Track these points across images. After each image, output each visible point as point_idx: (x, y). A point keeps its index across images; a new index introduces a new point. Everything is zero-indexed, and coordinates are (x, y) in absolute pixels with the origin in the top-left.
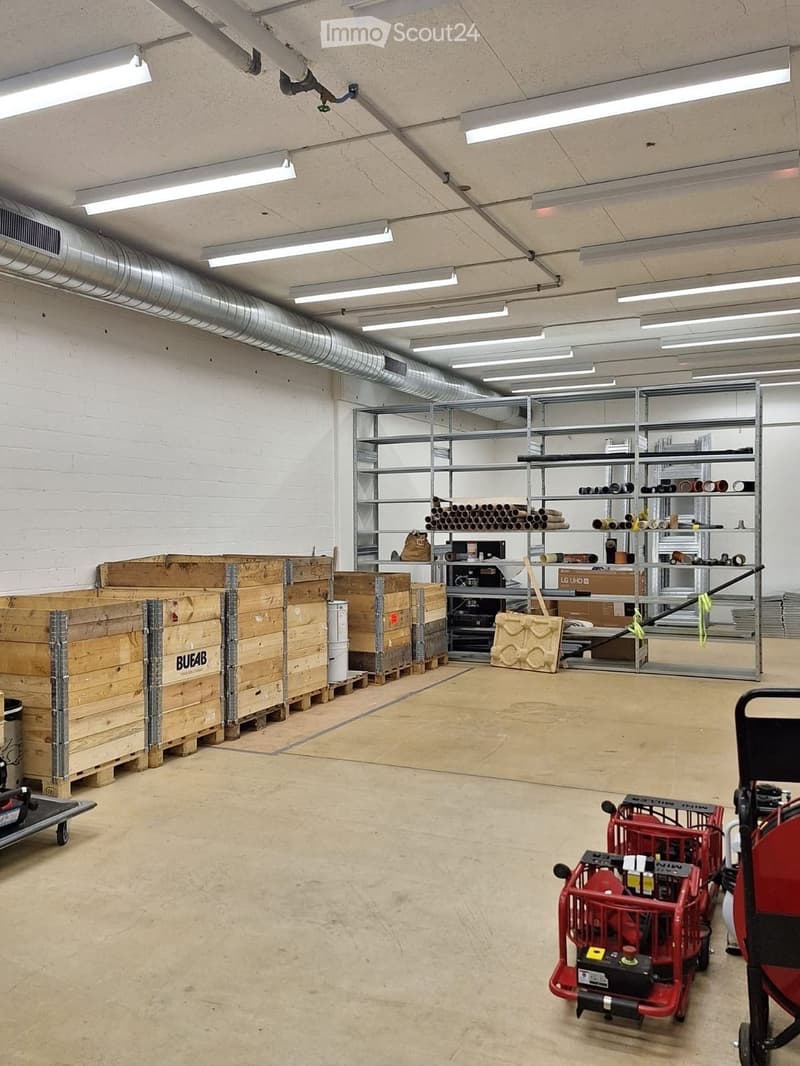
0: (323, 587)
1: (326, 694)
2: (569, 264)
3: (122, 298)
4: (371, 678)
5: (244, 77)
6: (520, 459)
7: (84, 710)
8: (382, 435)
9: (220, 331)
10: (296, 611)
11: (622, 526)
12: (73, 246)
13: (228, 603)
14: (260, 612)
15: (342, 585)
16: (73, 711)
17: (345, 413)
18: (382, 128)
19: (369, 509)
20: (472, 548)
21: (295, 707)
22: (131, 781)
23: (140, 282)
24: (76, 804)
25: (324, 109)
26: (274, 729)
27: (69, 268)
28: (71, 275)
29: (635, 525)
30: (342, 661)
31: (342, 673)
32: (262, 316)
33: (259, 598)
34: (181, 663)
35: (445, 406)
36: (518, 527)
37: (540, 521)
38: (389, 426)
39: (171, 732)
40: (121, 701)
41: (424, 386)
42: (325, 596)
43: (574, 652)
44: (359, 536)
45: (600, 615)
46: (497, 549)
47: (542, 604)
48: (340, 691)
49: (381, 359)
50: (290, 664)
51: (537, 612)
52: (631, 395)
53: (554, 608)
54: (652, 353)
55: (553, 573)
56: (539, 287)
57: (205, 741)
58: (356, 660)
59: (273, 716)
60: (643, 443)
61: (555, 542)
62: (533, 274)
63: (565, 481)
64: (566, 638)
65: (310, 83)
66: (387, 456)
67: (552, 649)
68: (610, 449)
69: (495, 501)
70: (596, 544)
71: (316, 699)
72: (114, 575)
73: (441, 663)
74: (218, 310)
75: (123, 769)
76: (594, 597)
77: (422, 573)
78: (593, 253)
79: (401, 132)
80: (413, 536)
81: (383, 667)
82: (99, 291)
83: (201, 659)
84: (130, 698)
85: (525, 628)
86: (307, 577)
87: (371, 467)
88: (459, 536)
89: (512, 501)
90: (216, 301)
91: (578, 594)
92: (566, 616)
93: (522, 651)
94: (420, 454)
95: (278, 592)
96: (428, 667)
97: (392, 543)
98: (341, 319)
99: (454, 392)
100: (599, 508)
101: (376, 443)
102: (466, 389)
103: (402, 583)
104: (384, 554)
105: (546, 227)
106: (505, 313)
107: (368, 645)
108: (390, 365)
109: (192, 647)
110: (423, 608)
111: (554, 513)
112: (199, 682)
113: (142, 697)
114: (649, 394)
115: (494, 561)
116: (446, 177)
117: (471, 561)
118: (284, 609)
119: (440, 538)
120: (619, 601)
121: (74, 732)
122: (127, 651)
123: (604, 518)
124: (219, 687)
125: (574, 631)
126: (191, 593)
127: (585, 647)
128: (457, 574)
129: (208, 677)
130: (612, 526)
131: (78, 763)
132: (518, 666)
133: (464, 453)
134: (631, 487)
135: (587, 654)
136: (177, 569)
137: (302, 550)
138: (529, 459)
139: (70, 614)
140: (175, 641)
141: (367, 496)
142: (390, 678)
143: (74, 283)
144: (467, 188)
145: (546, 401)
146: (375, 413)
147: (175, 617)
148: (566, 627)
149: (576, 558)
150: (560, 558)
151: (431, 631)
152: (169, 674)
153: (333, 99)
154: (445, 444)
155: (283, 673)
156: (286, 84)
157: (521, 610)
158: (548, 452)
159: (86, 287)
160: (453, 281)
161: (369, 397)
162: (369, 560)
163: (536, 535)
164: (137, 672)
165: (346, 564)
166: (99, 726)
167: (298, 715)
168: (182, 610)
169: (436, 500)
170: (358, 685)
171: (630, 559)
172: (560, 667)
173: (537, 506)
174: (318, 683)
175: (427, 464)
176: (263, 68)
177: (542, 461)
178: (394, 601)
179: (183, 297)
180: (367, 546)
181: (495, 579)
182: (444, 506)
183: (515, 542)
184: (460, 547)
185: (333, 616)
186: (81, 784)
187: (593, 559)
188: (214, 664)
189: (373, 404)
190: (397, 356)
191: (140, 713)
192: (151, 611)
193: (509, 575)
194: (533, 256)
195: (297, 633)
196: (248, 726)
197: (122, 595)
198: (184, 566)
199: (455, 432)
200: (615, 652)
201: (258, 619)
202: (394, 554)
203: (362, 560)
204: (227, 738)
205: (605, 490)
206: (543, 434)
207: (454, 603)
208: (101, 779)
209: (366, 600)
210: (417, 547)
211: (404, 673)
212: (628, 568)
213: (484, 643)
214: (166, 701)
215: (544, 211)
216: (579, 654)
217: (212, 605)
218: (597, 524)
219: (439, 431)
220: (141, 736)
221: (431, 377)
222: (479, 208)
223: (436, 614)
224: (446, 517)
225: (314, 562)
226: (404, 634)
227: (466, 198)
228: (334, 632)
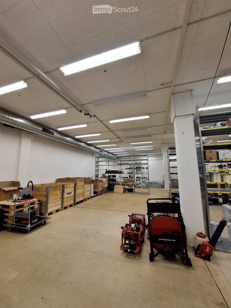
0: (90, 182)
1: (90, 198)
2: (123, 139)
3: (63, 141)
4: (97, 195)
5: (80, 113)
6: (118, 164)
7: (51, 202)
8: (99, 160)
9: (77, 146)
10: (86, 186)
11: (131, 173)
12: (56, 134)
13: (75, 185)
14: (80, 186)
15: (93, 181)
16: (49, 202)
17: (94, 157)
18: (98, 121)
19: (97, 171)
20: (111, 176)
21: (85, 200)
22: (58, 213)
23: (65, 139)
24: (48, 218)
25: (90, 117)
26: (82, 203)
27: (55, 137)
28: (55, 138)
29: (133, 173)
30: (93, 193)
31: (92, 194)
32: (82, 144)
33: (80, 184)
34: (67, 194)
35: (108, 157)
36: (118, 173)
37: (121, 173)
38: (100, 159)
39: (65, 205)
40: (57, 200)
41: (105, 154)
42: (90, 183)
43: (125, 191)
44: (96, 174)
45: (129, 185)
46: (115, 176)
47: (121, 184)
48: (92, 197)
49: (99, 150)
50: (85, 193)
51: (120, 185)
52: (132, 156)
53: (123, 185)
54: (134, 151)
55: (122, 180)
56: (120, 142)
57: (71, 206)
58: (95, 193)
59: (82, 201)
60: (134, 162)
61: (123, 175)
62: (119, 140)
63: (124, 167)
64: (124, 189)
65: (88, 114)
66: (100, 163)
67: (122, 190)
68: (129, 163)
69: (114, 170)
70: (128, 176)
71: (88, 199)
72: (59, 180)
73: (107, 193)
74: (76, 143)
75: (57, 211)
76: (128, 183)
77: (104, 180)
78: (126, 138)
79: (101, 121)
80: (103, 175)
81: (98, 194)
82: (59, 140)
83: (71, 193)
84: (59, 200)
85: (119, 187)
86: (87, 181)
87: (98, 165)
88: (109, 175)
89: (117, 170)
90: (76, 142)
91: (126, 183)
92: (124, 186)
93: (118, 191)
94: (104, 163)
95: (83, 183)
96: (105, 193)
97: (100, 175)
98: (93, 145)
99: (109, 155)
100: (128, 171)
101: (98, 162)
102: (111, 155)
103: (101, 181)
104: (99, 177)
105: (120, 134)
106: (115, 145)
107: (96, 190)
108: (100, 151)
109: (69, 191)
110: (104, 185)
111: (122, 171)
112: (70, 197)
113: (61, 199)
114: (134, 156)
115: (114, 178)
116: (107, 127)
117: (111, 178)
118: (84, 185)
119: (107, 175)
120: (131, 183)
121: (49, 205)
122: (59, 192)
123: (129, 172)
124: (73, 197)
125: (125, 188)
126: (70, 183)
127: (127, 190)
128: (109, 180)
129: (72, 196)
130: (130, 173)
131: (49, 210)
132: (118, 193)
133: (110, 163)
134: (132, 168)
135: (127, 191)
136: (68, 180)
137: (87, 177)
138: (119, 164)
139: (50, 187)
140: (67, 191)
141: (97, 169)
142: (100, 195)
143: (56, 139)
144: (110, 129)
145: (121, 156)
146: (98, 157)
147: (67, 187)
148: (124, 187)
149: (125, 178)
150: (123, 177)
151: (106, 188)
152: (65, 196)
153: (91, 116)
154: (108, 162)
155: (83, 195)
156: (85, 114)
157: (118, 185)
158: (121, 163)
159: (57, 140)
160: (108, 140)
161: (98, 155)
162: (97, 178)
163: (120, 174)
164: (61, 195)
165: (94, 178)
166: (54, 204)
167: (85, 201)
168: (68, 186)
169: (106, 170)
170: (95, 196)
171: (132, 178)
172: (123, 193)
173: (120, 171)
174: (89, 196)
175: (105, 165)
176: (82, 112)
177: (121, 164)
178: (100, 184)
179: (72, 142)
180: (97, 176)
181: (114, 180)
182: (107, 170)
183: (117, 175)
184: (110, 176)
185: (91, 187)
186: (51, 213)
187: (127, 178)
188: (73, 194)
189: (98, 156)
190: (101, 150)
191: (61, 202)
192: (63, 186)
193: (117, 180)
194: (119, 138)
195: (86, 189)
196: (78, 203)
197: (59, 184)
198: (69, 179)
199: (109, 160)
200: (131, 191)
201: (80, 187)
202: (101, 177)
203: (96, 178)
204: (74, 205)
205: (129, 168)
206: (121, 161)
207: (109, 184)
208: (53, 213)
209: (97, 184)
210: (104, 176)
211: (102, 194)
212: (132, 179)
213: (113, 189)
214: (65, 200)
215: (120, 132)
216: (126, 191)
217: (73, 185)
218: (128, 173)
219: (107, 160)
220: (61, 205)
221: (106, 153)
222: (112, 131)
223: (106, 186)
224: (108, 172)
225: (89, 178)
226: (102, 189)
227: (110, 130)
228: (91, 189)
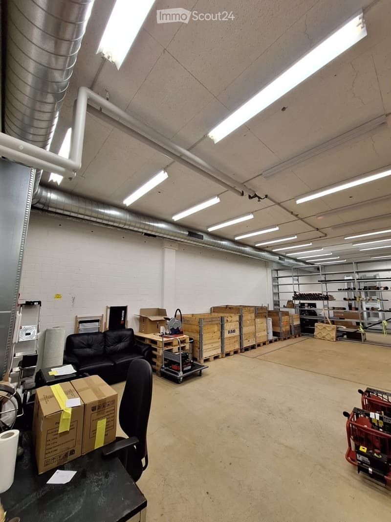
0: (265, 314)
1: (267, 342)
2: (329, 231)
3: (216, 248)
4: (279, 339)
5: (240, 197)
6: (319, 281)
7: (207, 342)
8: (279, 276)
9: (238, 253)
10: (258, 320)
11: (353, 300)
12: (206, 238)
13: (241, 318)
14: (249, 320)
15: (270, 314)
16: (204, 342)
17: (269, 271)
18: (274, 204)
19: (277, 294)
20: (306, 305)
21: (259, 345)
22: (217, 360)
23: (220, 244)
24: (204, 366)
25: (259, 201)
26: (253, 350)
27: (205, 242)
28: (206, 244)
29: (358, 299)
30: (271, 334)
31: (271, 337)
32: (247, 249)
33: (248, 317)
34: (229, 333)
35: (296, 268)
36: (320, 300)
37: (327, 298)
38: (281, 274)
39: (227, 349)
40: (215, 340)
41: (290, 263)
42: (266, 316)
43: (340, 336)
44: (274, 301)
45: (348, 325)
46: (314, 305)
47: (329, 321)
48: (271, 342)
49: (278, 257)
50: (257, 334)
51: (328, 323)
52: (352, 263)
53: (333, 323)
54: (357, 252)
55: (332, 313)
56: (320, 237)
57: (236, 352)
58: (275, 334)
59: (253, 347)
60: (357, 276)
61: (331, 304)
62: (319, 234)
63: (332, 289)
64: (338, 331)
65: (256, 196)
66: (281, 281)
67: (333, 334)
68: (346, 278)
69: (312, 293)
70: (345, 305)
71: (264, 344)
72: (215, 310)
73: (299, 336)
74: (237, 249)
75: (216, 358)
76: (346, 320)
77: (292, 311)
78: (335, 227)
79: (279, 204)
80: (289, 301)
81: (283, 336)
82: (211, 247)
83: (234, 331)
84: (217, 340)
85: (324, 328)
86: (261, 312)
87: (277, 284)
88: (302, 302)
89: (317, 292)
90: (237, 247)
91: (340, 319)
92: (337, 325)
93: (324, 334)
94: (289, 280)
95: (253, 315)
96: (295, 337)
97: (283, 303)
98: (267, 249)
99: (299, 265)
100: (345, 294)
101: (278, 278)
102: (301, 264)
103: (287, 314)
104: (281, 305)
105: (320, 221)
106: (311, 244)
107: (278, 330)
108: (280, 259)
109: (232, 328)
110: (293, 321)
111: (330, 296)
112: (234, 337)
113: (220, 340)
114: (357, 263)
115: (313, 309)
116: (292, 213)
117: (306, 308)
118: (255, 320)
119: (297, 302)
120: (354, 321)
121: (204, 347)
122: (216, 328)
123: (347, 297)
124: (239, 339)
125: (340, 329)
126: (232, 315)
127: (344, 334)
128: (302, 312)
129: (235, 336)
130: (350, 300)
131: (205, 355)
132: (323, 338)
133: (302, 280)
134: (354, 289)
135: (345, 336)
136: (228, 309)
137: (259, 305)
138: (321, 281)
139: (204, 319)
140: (228, 327)
141: (276, 291)
142: (285, 339)
143: (206, 246)
144: (297, 215)
145: (325, 266)
146: (277, 270)
147: (227, 321)
148: (337, 328)
149: (339, 308)
150: (334, 308)
151: (296, 327)
152: (226, 335)
153: (261, 199)
154: (297, 278)
155: (255, 336)
156: (250, 197)
157: (323, 322)
158: (327, 279)
159: (209, 246)
160: (296, 237)
161: (275, 267)
162: (277, 307)
163: (326, 302)
164: (219, 334)
165: (271, 308)
166: (210, 346)
167: (259, 347)
168: (229, 319)
169: (295, 292)
170: (276, 341)
171: (357, 309)
172: (337, 340)
173: (325, 294)
174: (264, 340)
175: (292, 283)
176: (244, 194)
177: (326, 282)
178: (285, 319)
179: (230, 247)
180: (276, 304)
181: (314, 313)
182: (297, 293)
183: (319, 304)
184: (303, 305)
185: (268, 323)
186: (207, 360)
187: (344, 309)
188: (237, 333)
189: (277, 269)
190: (282, 256)
191: (220, 343)
192: (222, 319)
193: (318, 312)
194: (318, 229)
195: (258, 326)
196: (247, 349)
197: (216, 315)
198: (230, 308)
199: (299, 275)
200: (355, 337)
201: (248, 322)
202: (284, 306)
203: (275, 307)
204: (241, 352)
205: (346, 289)
206: (325, 274)
207: (302, 320)
208: (211, 360)
209: (276, 318)
210: (290, 304)
211: (289, 338)
212: (357, 312)
213: (312, 331)
214: (226, 341)
215: (320, 218)
216: (342, 336)
217: (237, 318)
218: (345, 299)
219: (294, 275)
220: (220, 349)
221: (291, 261)
222: (302, 219)
223: (297, 322)
224: (297, 297)
225: (262, 308)
226: (288, 328)
227: (298, 217)
228: (268, 327)
